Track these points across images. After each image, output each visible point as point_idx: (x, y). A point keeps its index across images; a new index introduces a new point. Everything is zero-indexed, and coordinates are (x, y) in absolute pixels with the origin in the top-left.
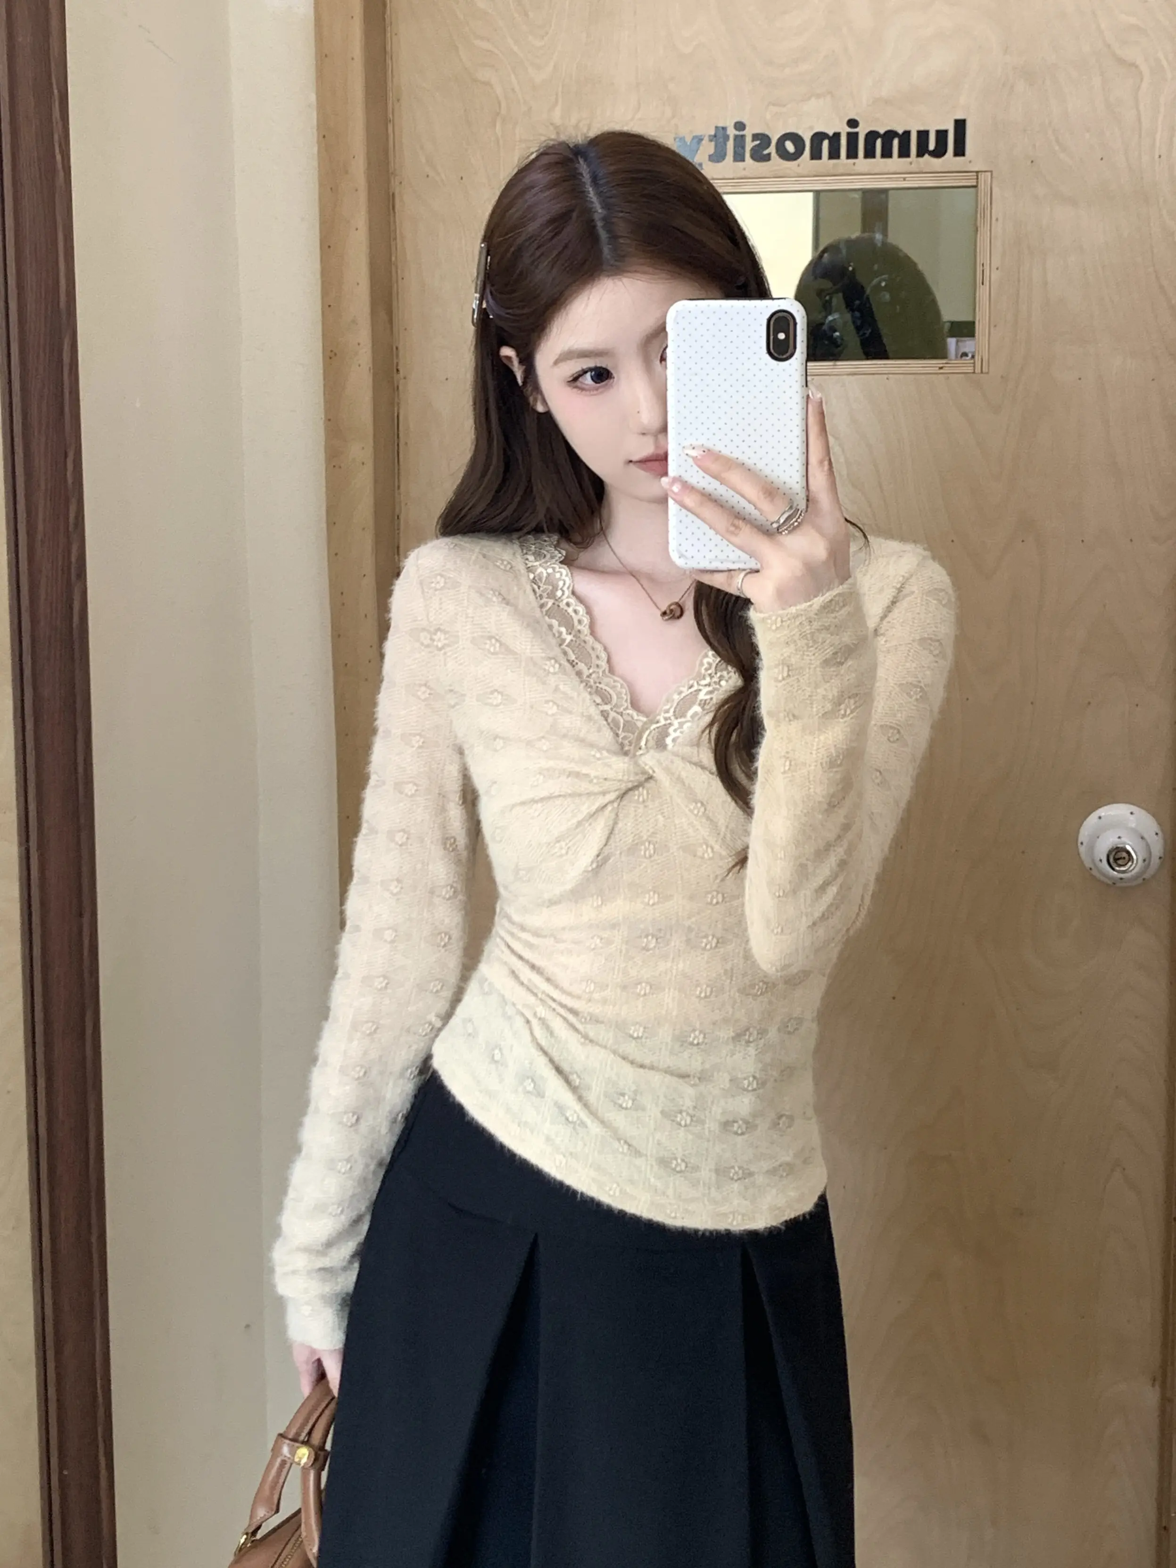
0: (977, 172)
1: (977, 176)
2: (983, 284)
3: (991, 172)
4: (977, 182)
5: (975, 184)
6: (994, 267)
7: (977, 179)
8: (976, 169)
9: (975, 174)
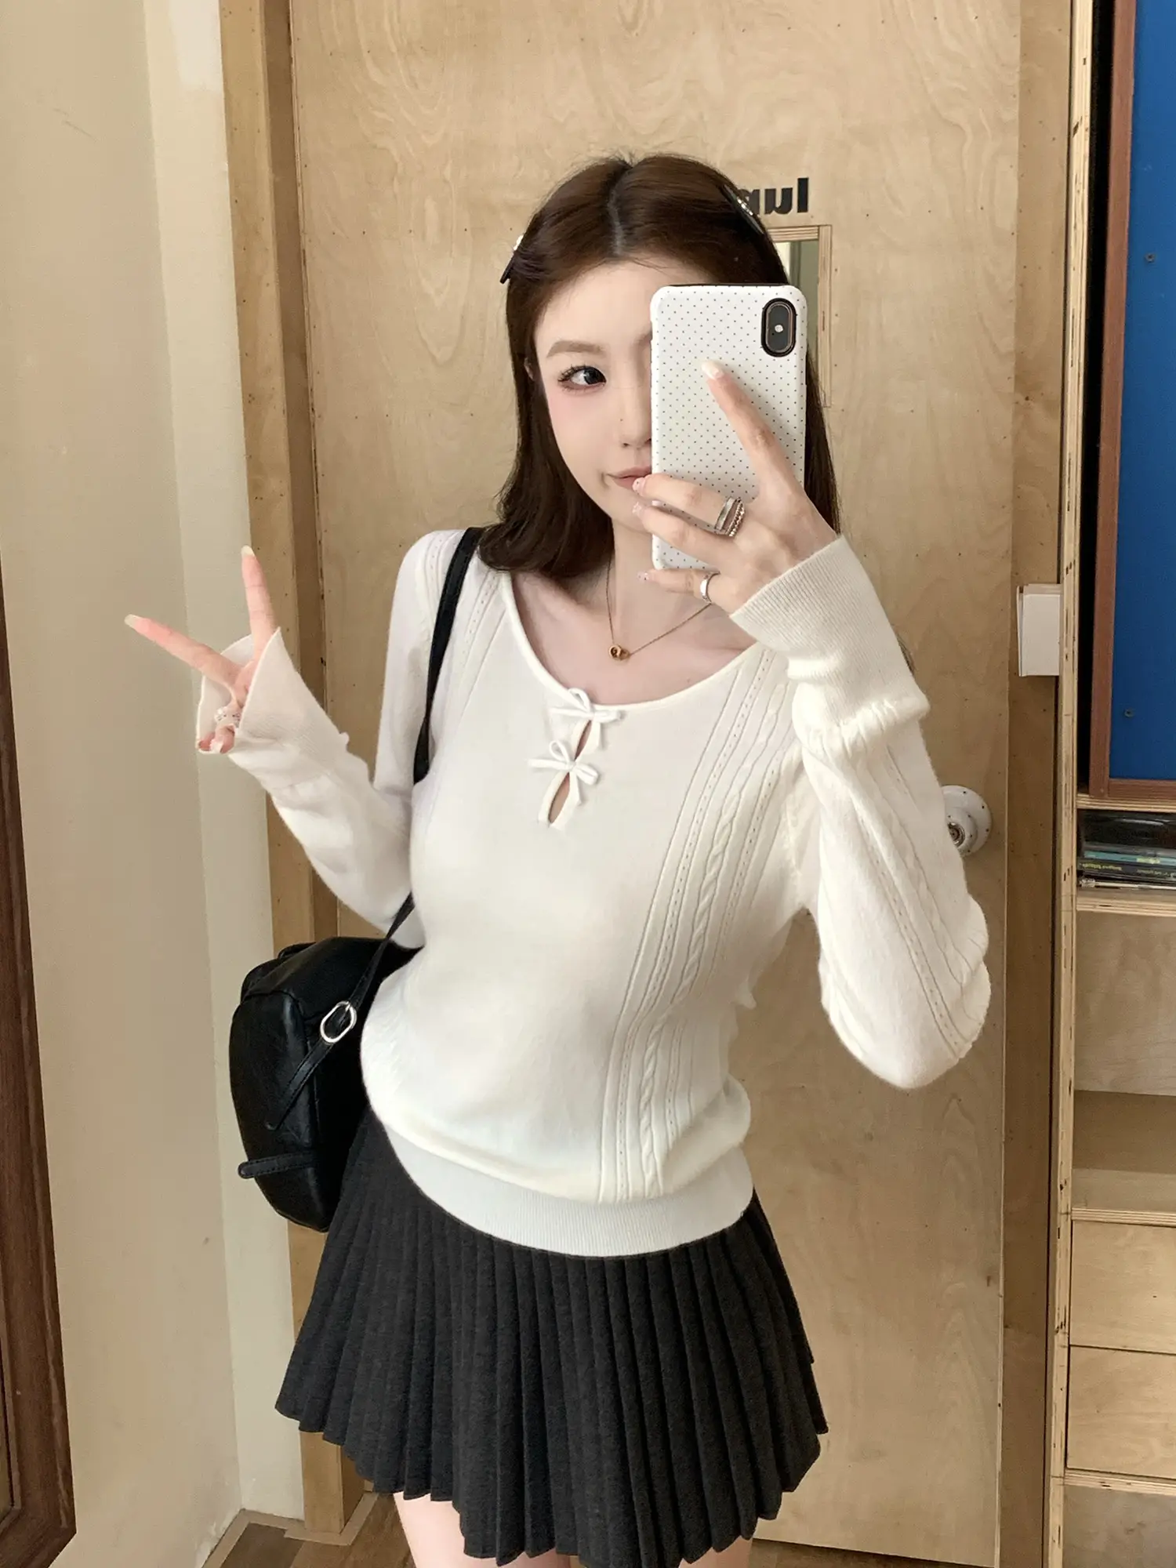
0: (819, 226)
1: (819, 230)
2: (824, 329)
3: (831, 226)
4: (818, 236)
5: (816, 237)
6: (834, 311)
7: (819, 233)
8: (818, 224)
9: (817, 228)
